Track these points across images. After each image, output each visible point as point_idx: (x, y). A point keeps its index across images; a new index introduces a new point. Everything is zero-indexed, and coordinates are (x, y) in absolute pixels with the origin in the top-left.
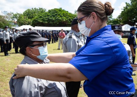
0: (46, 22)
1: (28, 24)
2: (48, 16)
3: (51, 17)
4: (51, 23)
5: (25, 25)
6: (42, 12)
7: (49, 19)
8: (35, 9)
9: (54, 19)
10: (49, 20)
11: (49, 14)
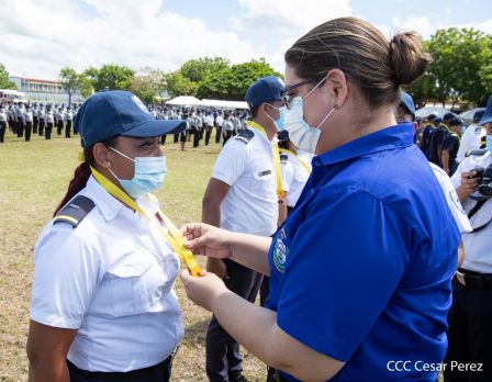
0: (225, 92)
1: (189, 94)
2: (230, 78)
3: (235, 81)
4: (234, 92)
5: (183, 95)
6: (221, 67)
7: (230, 85)
8: (206, 59)
9: (240, 85)
10: (230, 87)
11: (232, 75)
